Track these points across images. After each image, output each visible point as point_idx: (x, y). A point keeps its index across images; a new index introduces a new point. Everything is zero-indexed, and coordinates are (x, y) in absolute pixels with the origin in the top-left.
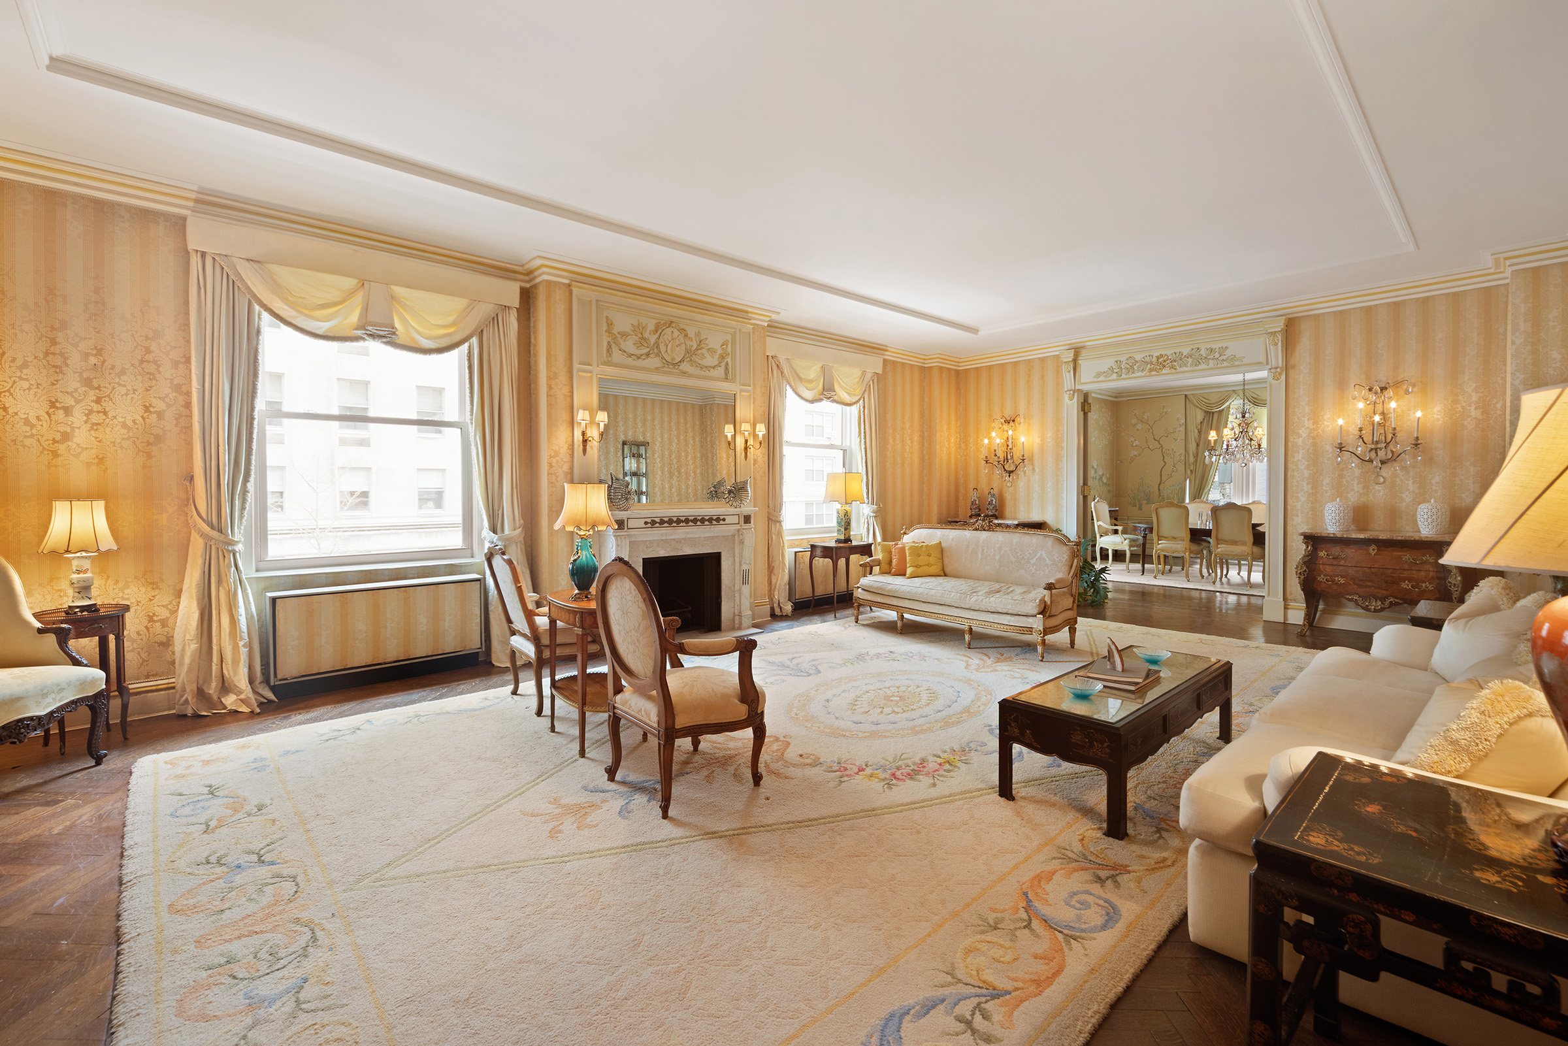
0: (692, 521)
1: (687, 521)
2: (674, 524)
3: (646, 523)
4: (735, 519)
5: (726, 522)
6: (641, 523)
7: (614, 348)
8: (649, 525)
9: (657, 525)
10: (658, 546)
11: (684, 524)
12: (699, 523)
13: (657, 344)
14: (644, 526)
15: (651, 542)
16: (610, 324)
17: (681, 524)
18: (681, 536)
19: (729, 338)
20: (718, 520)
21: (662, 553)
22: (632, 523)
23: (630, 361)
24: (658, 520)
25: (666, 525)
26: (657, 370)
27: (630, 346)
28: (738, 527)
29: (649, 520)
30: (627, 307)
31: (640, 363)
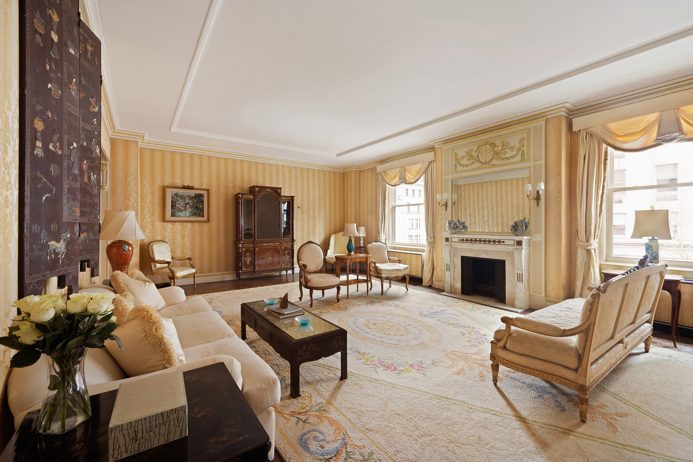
0: (483, 241)
1: (480, 241)
2: (473, 242)
3: (460, 240)
4: (512, 243)
5: (505, 243)
6: (457, 240)
7: (458, 165)
8: (461, 241)
9: (465, 241)
10: (468, 251)
11: (478, 242)
12: (487, 242)
13: (478, 156)
14: (459, 241)
15: (465, 249)
16: (456, 155)
17: (477, 242)
18: (479, 248)
19: (525, 135)
20: (499, 242)
21: (470, 255)
22: (453, 240)
23: (465, 168)
24: (465, 239)
25: (469, 242)
26: (478, 168)
27: (464, 162)
28: (512, 247)
29: (461, 239)
30: (463, 145)
31: (469, 168)
